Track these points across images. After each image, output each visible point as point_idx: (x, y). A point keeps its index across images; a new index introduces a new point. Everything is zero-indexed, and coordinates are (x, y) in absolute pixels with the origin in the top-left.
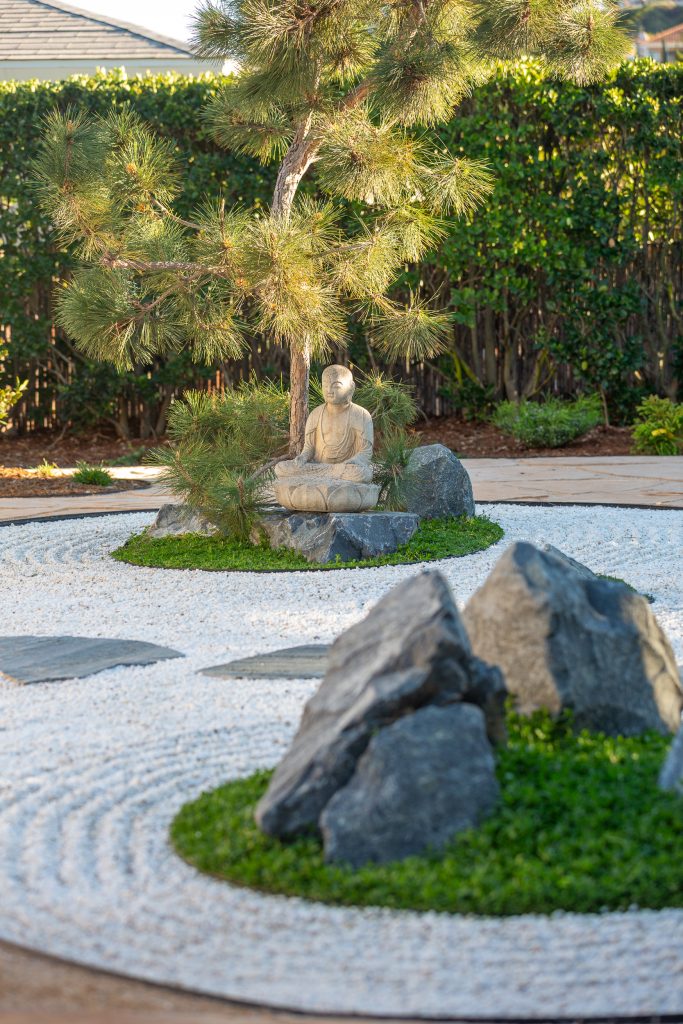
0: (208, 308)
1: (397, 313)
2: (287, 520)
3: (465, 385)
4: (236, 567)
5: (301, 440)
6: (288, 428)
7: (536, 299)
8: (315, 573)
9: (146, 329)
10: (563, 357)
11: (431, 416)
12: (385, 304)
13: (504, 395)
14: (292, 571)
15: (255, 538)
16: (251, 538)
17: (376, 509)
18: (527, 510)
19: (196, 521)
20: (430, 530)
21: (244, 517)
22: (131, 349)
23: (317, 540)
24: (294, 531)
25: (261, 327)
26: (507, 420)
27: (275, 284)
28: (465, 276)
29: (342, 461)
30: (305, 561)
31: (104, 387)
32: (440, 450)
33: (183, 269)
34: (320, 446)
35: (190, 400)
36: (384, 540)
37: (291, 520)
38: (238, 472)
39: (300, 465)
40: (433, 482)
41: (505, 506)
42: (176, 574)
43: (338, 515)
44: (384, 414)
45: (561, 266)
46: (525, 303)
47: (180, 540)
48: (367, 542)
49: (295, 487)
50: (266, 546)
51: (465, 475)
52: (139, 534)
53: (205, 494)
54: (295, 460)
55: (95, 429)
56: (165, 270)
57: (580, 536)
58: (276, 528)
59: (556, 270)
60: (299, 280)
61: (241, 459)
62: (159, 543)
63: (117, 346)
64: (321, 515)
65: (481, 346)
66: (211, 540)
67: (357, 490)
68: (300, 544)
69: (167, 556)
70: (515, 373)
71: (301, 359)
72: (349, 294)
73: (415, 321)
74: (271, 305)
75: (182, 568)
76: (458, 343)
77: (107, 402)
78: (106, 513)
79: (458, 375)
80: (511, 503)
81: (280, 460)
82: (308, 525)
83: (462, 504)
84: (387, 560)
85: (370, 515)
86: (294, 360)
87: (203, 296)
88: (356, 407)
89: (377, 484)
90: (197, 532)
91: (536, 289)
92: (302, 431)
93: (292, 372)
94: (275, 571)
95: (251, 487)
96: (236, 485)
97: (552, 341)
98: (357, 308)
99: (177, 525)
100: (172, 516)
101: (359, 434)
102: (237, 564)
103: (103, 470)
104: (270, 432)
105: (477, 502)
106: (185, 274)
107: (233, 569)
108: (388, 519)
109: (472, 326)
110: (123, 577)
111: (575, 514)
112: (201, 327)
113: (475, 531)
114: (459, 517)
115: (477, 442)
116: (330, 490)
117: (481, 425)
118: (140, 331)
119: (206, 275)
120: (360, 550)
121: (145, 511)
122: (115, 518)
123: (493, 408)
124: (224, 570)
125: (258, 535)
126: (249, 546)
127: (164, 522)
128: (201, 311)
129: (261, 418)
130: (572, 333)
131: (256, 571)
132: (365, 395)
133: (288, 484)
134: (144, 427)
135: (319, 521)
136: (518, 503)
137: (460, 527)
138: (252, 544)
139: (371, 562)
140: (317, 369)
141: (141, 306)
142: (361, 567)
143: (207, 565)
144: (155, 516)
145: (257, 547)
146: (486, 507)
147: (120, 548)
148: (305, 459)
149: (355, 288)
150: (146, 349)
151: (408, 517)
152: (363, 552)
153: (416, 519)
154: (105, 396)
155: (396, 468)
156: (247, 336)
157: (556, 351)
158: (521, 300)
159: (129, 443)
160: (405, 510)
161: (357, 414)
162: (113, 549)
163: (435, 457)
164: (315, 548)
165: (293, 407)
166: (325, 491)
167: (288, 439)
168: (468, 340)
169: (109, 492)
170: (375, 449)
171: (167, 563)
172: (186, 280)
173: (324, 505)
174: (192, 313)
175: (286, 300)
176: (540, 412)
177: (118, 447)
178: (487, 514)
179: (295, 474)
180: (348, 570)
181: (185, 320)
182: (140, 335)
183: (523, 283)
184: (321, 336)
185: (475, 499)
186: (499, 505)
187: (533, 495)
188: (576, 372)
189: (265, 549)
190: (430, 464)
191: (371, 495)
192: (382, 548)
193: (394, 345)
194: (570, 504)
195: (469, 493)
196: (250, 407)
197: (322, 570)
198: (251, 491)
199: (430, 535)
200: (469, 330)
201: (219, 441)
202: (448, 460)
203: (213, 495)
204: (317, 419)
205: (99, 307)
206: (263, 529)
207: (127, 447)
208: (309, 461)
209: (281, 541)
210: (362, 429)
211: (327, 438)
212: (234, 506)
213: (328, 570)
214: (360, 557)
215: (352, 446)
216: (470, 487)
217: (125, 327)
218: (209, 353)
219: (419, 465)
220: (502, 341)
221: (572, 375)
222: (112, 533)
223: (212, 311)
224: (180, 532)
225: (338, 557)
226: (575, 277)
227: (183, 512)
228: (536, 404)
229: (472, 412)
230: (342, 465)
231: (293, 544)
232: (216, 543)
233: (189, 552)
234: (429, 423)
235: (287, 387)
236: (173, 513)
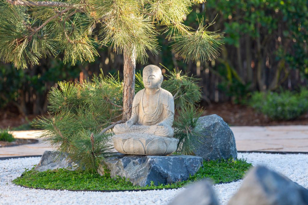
0: (73, 30)
1: (190, 34)
2: (121, 160)
3: (234, 82)
4: (89, 188)
5: (130, 112)
6: (122, 104)
7: (277, 30)
8: (138, 192)
9: (35, 42)
10: (293, 66)
11: (213, 102)
12: (183, 29)
13: (258, 88)
14: (123, 191)
15: (101, 171)
16: (99, 171)
17: (176, 154)
18: (270, 155)
19: (65, 162)
20: (209, 166)
21: (94, 159)
22: (26, 55)
23: (139, 172)
24: (125, 167)
25: (105, 42)
26: (258, 104)
27: (115, 15)
28: (234, 16)
29: (155, 124)
30: (132, 185)
31: (11, 83)
32: (216, 118)
33: (58, 6)
34: (141, 115)
35: (62, 88)
36: (180, 172)
37: (123, 160)
38: (91, 131)
39: (129, 126)
40: (212, 138)
41: (256, 154)
42: (52, 192)
43: (153, 157)
44: (181, 96)
45: (292, 9)
46: (270, 32)
47: (55, 173)
48: (170, 173)
49: (126, 140)
50: (108, 176)
51: (231, 133)
52: (30, 169)
53: (71, 144)
54: (126, 123)
55: (5, 109)
56: (47, 7)
57: (302, 171)
58: (114, 165)
59: (289, 12)
60: (129, 12)
61: (94, 123)
62: (42, 175)
63: (18, 53)
64: (142, 157)
65: (244, 59)
66: (74, 173)
67: (164, 142)
68: (129, 175)
69: (47, 182)
70: (264, 76)
71: (130, 62)
72: (160, 22)
73: (201, 38)
74: (112, 28)
75: (56, 189)
76: (229, 56)
77: (13, 92)
78: (10, 158)
79: (229, 76)
80: (260, 152)
81: (117, 124)
82: (134, 163)
83: (229, 151)
84: (182, 185)
85: (172, 157)
86: (126, 62)
87: (70, 23)
88: (164, 90)
89: (177, 138)
90: (66, 168)
91: (277, 23)
92: (131, 105)
93: (124, 70)
94: (113, 191)
95: (100, 139)
96: (90, 138)
97: (287, 55)
98: (165, 31)
99: (54, 164)
100: (50, 158)
101: (165, 107)
102: (90, 187)
103: (9, 132)
104: (111, 107)
105: (239, 152)
106: (59, 9)
107: (87, 189)
108: (183, 160)
109: (238, 46)
110: (19, 194)
111: (299, 159)
112: (69, 42)
113: (237, 168)
114: (227, 159)
115: (241, 118)
116: (147, 141)
117: (243, 107)
118: (31, 44)
119: (72, 10)
120: (166, 178)
121: (35, 156)
122: (16, 160)
123: (250, 97)
124: (82, 191)
125: (103, 170)
126: (98, 176)
127: (45, 162)
128: (69, 32)
129: (105, 98)
130: (299, 51)
131: (101, 191)
132: (170, 85)
133: (121, 138)
134: (36, 108)
135: (141, 161)
136: (264, 152)
137: (228, 165)
138: (99, 175)
139: (172, 186)
140: (139, 68)
141: (32, 29)
142: (166, 189)
143: (71, 187)
144: (40, 159)
145: (102, 177)
146: (244, 154)
147: (18, 178)
148: (132, 122)
149: (164, 19)
150: (35, 55)
151: (196, 159)
152: (168, 179)
153: (200, 159)
154: (12, 89)
155: (188, 128)
156: (97, 47)
157: (289, 62)
158: (267, 31)
159: (26, 118)
160: (194, 154)
161: (164, 95)
162: (14, 178)
163: (212, 122)
164: (138, 177)
165: (125, 91)
166: (144, 142)
167: (122, 111)
168: (235, 56)
169: (13, 145)
170: (175, 116)
171: (47, 186)
172: (60, 13)
173: (143, 150)
174: (64, 33)
175: (121, 25)
176: (279, 99)
177: (20, 120)
178: (245, 158)
179: (126, 131)
180: (158, 190)
181: (59, 38)
182: (31, 47)
183: (269, 19)
184: (142, 48)
185: (238, 150)
186: (253, 153)
187: (274, 148)
188: (302, 74)
189: (107, 178)
190: (210, 127)
191: (173, 145)
192: (179, 177)
193: (188, 52)
194: (297, 153)
195: (234, 145)
196: (99, 91)
197: (142, 190)
198: (99, 142)
199: (209, 170)
200: (236, 49)
201: (80, 112)
202: (221, 124)
203: (75, 144)
204: (140, 98)
205: (6, 29)
206: (106, 166)
207: (25, 119)
208: (134, 124)
209: (117, 173)
210: (167, 104)
211: (146, 110)
212: (88, 151)
213: (145, 190)
214: (166, 183)
215: (161, 115)
216: (234, 141)
217: (22, 42)
218: (74, 58)
219: (203, 127)
220: (256, 56)
221: (300, 77)
222: (14, 169)
223: (76, 33)
224: (55, 168)
225: (152, 183)
226: (300, 16)
227: (57, 156)
228: (276, 94)
229: (238, 99)
230: (155, 126)
231: (124, 175)
232: (77, 174)
233: (61, 180)
234: (211, 106)
235: (122, 79)
236: (51, 156)
